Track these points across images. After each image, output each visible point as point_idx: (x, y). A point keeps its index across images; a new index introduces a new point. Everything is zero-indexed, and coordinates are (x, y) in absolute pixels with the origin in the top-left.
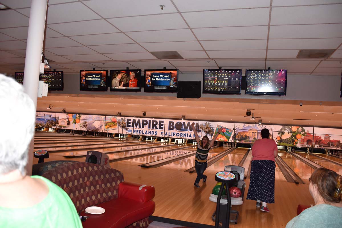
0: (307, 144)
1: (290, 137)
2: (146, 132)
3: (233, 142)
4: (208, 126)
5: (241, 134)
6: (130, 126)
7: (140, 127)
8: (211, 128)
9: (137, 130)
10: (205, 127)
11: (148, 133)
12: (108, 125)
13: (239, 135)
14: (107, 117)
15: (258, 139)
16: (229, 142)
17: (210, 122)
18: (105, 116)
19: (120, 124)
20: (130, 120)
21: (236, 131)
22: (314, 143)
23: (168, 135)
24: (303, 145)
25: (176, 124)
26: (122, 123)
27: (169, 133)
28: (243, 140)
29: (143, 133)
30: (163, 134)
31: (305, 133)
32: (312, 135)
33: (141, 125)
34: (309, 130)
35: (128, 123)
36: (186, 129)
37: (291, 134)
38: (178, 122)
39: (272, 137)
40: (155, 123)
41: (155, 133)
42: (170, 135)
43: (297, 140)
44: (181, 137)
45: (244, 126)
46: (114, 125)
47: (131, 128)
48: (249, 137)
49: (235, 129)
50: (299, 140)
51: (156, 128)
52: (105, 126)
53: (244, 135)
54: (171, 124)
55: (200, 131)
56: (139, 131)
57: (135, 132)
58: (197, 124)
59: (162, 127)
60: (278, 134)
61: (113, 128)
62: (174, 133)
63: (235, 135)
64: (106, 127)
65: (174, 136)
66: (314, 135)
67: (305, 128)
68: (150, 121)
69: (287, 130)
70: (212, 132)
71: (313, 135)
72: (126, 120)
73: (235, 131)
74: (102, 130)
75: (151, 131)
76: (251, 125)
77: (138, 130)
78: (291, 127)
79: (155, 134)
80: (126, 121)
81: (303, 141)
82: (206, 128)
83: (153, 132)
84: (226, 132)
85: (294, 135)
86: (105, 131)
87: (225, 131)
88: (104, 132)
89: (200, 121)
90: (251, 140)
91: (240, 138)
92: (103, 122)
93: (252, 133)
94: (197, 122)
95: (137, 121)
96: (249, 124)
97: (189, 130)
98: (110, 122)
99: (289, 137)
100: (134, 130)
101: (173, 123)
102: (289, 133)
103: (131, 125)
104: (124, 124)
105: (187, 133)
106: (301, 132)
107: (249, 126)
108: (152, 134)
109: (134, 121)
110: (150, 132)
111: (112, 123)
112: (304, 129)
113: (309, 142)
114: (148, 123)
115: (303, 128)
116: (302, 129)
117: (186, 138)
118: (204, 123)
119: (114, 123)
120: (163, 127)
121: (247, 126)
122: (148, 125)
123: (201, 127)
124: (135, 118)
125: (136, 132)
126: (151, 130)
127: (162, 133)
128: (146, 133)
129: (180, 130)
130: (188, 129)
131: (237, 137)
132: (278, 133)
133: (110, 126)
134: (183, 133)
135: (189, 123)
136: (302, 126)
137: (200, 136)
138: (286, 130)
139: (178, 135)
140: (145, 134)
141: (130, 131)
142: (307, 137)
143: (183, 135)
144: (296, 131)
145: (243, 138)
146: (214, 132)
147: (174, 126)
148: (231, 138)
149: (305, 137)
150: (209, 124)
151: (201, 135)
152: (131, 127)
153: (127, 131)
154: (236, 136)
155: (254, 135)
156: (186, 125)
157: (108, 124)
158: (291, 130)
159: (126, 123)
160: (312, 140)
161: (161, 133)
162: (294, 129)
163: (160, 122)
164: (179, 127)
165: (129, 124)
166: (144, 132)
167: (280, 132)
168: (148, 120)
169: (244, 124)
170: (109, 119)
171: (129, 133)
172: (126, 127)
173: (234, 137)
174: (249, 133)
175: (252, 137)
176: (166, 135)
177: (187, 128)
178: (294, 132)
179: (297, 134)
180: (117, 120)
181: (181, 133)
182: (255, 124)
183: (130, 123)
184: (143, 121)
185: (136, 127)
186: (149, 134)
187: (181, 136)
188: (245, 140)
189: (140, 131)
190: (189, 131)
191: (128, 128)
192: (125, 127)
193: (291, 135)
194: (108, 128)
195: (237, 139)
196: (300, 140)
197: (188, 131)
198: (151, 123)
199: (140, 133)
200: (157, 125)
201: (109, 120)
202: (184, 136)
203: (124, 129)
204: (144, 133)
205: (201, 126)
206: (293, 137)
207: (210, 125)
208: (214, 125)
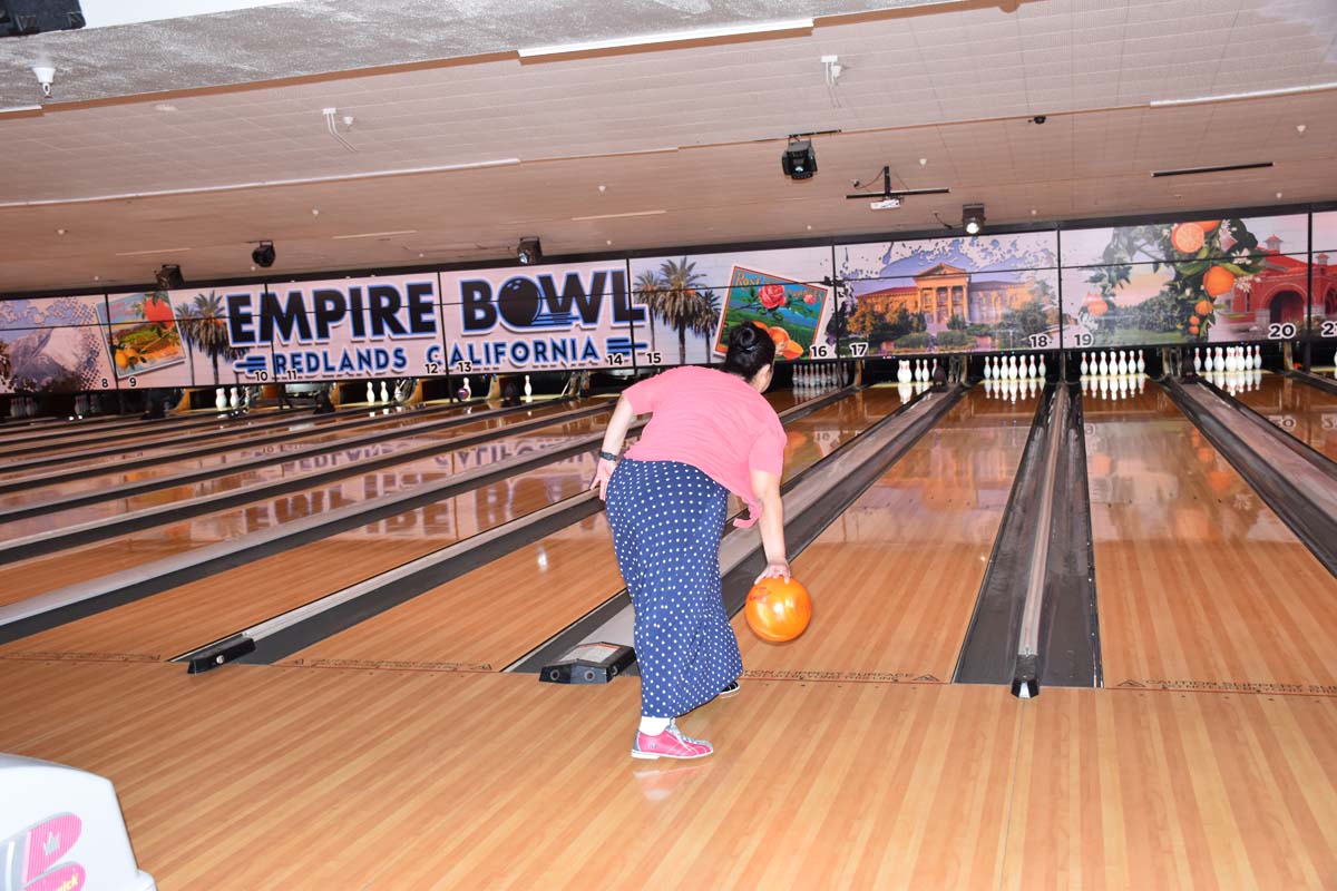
0: (1275, 318)
1: (1166, 288)
2: (346, 357)
3: (835, 356)
4: (683, 283)
5: (872, 306)
6: (250, 337)
7: (305, 333)
8: (703, 292)
9: (293, 356)
10: (664, 291)
11: (355, 363)
12: (128, 346)
13: (864, 316)
14: (113, 298)
15: (977, 322)
16: (813, 358)
17: (691, 259)
18: (101, 299)
19: (195, 330)
20: (246, 300)
21: (846, 291)
22: (1318, 311)
23: (466, 358)
24: (1247, 331)
25: (505, 291)
26: (207, 326)
27: (471, 348)
28: (888, 340)
29: (328, 369)
30: (439, 356)
31: (1257, 255)
32: (1302, 264)
33: (312, 319)
34: (1280, 233)
35: (239, 320)
36: (560, 315)
37: (1167, 273)
38: (513, 281)
39: (1056, 301)
40: (385, 302)
41: (392, 359)
42: (476, 357)
43: (1212, 300)
44: (542, 362)
45: (887, 256)
46: (164, 343)
47: (257, 349)
48: (921, 317)
49: (837, 283)
50: (1219, 300)
51: (397, 328)
52: (113, 354)
53: (895, 306)
54: (477, 296)
55: (639, 315)
56: (303, 360)
57: (283, 365)
58: (618, 277)
59: (426, 317)
60: (1094, 280)
61: (160, 358)
62: (497, 346)
63: (839, 316)
64: (120, 359)
65: (497, 361)
66: (1315, 261)
67: (1252, 225)
68: (355, 293)
69: (1147, 248)
70: (708, 312)
71: (1305, 259)
72: (224, 303)
73: (840, 290)
74: (104, 377)
75: (368, 352)
76: (927, 245)
77: (299, 355)
78: (1166, 232)
79: (397, 365)
80: (226, 312)
81: (1244, 305)
82: (674, 295)
83: (384, 352)
84: (788, 304)
85: (1191, 277)
86: (117, 380)
87: (781, 297)
88: (112, 385)
89: (633, 257)
90: (935, 335)
91: (869, 328)
92: (95, 330)
93: (941, 290)
94: (619, 265)
95: (283, 304)
96: (914, 244)
97: (576, 318)
98: (135, 330)
99: (1162, 293)
100: (276, 358)
101: (484, 288)
102: (1156, 269)
103: (255, 326)
104: (218, 326)
105: (568, 337)
106: (1233, 249)
107: (916, 254)
108: (379, 366)
109: (269, 302)
110: (364, 359)
111: (148, 332)
112: (1249, 230)
113: (1283, 304)
114: (348, 306)
115: (1242, 227)
116: (1234, 234)
117: (569, 367)
118: (653, 266)
119: (158, 333)
120: (434, 317)
121: (907, 253)
122: (348, 315)
123: (641, 293)
124: (273, 288)
125: (289, 366)
126: (369, 342)
127: (434, 353)
128: (346, 363)
129: (528, 324)
130: (575, 311)
131: (852, 326)
132: (1092, 273)
133: (142, 350)
134: (547, 339)
135: (573, 280)
136: (1236, 214)
137: (644, 346)
138: (1139, 248)
139: (520, 352)
140: (342, 369)
141: (257, 363)
142: (1274, 278)
143: (549, 354)
144: (1196, 249)
145: (887, 327)
146: (722, 313)
147: (495, 304)
148: (820, 339)
149: (1258, 280)
150: (686, 270)
151: (649, 343)
152: (258, 342)
153: (239, 366)
154: (845, 323)
155: (949, 303)
156: (560, 290)
157: (131, 341)
158: (1168, 245)
159: (227, 321)
160: (1302, 289)
161: (426, 358)
162: (1188, 237)
163: (415, 291)
164: (520, 306)
165: (246, 328)
166: (335, 362)
167: (1099, 266)
168: (343, 286)
169: (888, 244)
170: (129, 309)
171: (254, 375)
172: (232, 345)
173: (837, 330)
174: (919, 297)
175: (939, 320)
176: (457, 364)
177: (567, 308)
178: (1190, 258)
179: (1206, 270)
180: (175, 312)
181: (537, 344)
182: (950, 240)
183: (248, 319)
184: (320, 297)
185: (287, 335)
186: (361, 367)
187: (537, 359)
188: (898, 341)
189: (309, 355)
190: (580, 322)
191: (243, 350)
192: (226, 342)
193: (1172, 278)
194: (131, 362)
195: (856, 340)
196: (1228, 302)
197: (575, 323)
198: (366, 303)
199: (310, 370)
200: (396, 310)
201: (128, 314)
202: (555, 358)
203: (220, 358)
204: (333, 369)
205: (642, 288)
206: (1183, 291)
207: (693, 273)
208: (715, 273)
